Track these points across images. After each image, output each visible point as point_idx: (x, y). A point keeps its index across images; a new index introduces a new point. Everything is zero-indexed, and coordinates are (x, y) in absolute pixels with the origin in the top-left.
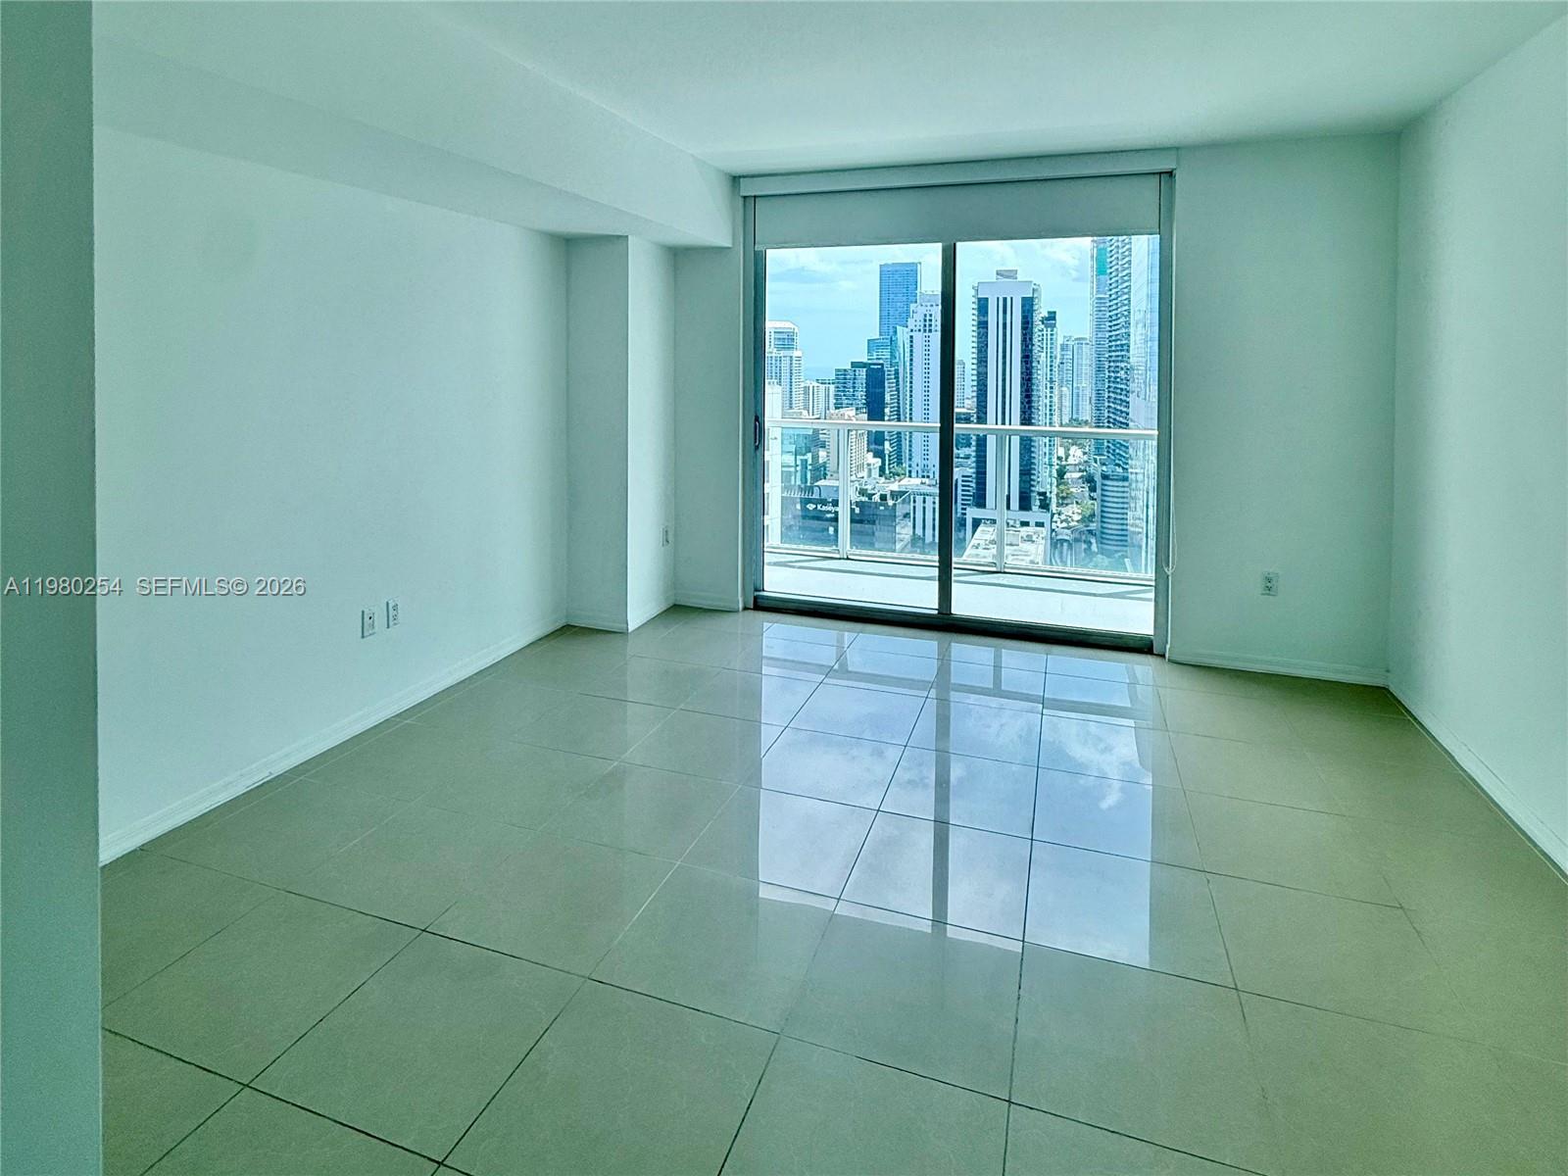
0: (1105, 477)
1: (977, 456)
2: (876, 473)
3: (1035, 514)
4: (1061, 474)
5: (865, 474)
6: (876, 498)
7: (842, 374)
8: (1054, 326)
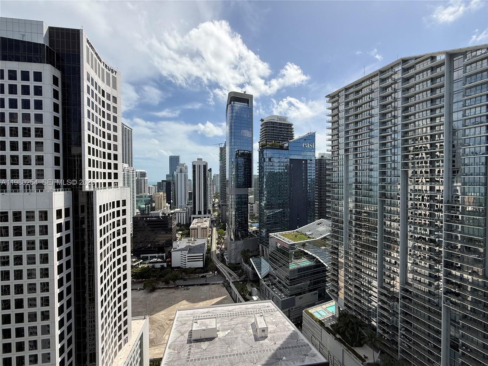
0: (222, 205)
1: (194, 202)
2: (169, 208)
3: (207, 215)
4: (213, 205)
5: (166, 209)
6: (167, 215)
7: (159, 183)
8: (211, 172)
